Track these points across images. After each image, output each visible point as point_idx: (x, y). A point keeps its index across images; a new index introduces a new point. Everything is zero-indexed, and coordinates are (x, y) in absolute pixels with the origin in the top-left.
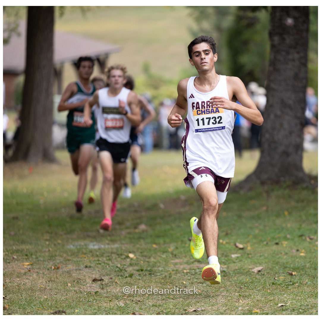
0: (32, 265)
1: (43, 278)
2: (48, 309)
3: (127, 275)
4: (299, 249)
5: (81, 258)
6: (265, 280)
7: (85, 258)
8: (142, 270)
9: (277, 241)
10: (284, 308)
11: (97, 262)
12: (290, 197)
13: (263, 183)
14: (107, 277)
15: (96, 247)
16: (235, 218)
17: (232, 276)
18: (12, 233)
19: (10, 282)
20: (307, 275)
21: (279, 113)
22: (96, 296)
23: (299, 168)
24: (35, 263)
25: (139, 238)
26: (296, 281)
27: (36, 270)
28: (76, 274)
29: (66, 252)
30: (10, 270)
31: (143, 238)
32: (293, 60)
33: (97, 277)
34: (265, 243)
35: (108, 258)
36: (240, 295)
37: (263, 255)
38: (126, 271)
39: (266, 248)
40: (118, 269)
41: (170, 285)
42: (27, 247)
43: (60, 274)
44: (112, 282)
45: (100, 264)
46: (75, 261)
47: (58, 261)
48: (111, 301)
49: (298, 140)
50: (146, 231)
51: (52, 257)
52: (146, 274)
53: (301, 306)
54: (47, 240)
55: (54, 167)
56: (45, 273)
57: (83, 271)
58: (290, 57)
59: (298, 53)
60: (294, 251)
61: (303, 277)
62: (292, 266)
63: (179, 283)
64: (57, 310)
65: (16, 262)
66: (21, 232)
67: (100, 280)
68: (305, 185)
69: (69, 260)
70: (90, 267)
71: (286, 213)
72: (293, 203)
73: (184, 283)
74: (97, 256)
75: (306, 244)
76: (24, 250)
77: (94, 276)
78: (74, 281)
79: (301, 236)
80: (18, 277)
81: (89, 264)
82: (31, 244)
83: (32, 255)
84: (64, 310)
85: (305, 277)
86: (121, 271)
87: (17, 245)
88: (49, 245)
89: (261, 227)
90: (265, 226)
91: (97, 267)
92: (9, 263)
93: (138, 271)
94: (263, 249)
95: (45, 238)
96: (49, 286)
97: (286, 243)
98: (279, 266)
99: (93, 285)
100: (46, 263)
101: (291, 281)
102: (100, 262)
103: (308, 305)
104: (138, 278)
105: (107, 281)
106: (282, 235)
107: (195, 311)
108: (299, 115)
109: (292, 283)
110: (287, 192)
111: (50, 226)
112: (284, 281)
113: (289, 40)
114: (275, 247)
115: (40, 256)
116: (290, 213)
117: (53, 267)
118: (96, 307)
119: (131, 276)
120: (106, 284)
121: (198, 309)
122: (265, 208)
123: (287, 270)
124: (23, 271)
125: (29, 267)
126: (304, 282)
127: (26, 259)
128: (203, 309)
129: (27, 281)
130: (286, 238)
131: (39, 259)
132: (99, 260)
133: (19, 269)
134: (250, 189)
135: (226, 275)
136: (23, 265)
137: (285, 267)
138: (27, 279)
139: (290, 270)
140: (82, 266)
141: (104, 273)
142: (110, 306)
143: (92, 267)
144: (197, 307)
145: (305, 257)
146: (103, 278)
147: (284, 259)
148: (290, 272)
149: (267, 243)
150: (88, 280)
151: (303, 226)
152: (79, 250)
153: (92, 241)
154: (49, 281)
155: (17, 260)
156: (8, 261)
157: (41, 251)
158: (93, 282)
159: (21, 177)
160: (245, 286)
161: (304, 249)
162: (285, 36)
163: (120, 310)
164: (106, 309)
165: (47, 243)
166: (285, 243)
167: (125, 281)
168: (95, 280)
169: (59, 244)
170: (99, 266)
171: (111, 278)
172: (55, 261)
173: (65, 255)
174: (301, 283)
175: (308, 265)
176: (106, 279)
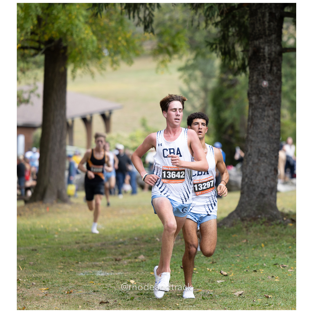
0: (48, 290)
1: (58, 301)
3: (129, 299)
4: (274, 276)
5: (90, 284)
6: (245, 302)
7: (94, 284)
8: (141, 294)
9: (255, 269)
11: (104, 287)
12: (266, 231)
13: (243, 220)
14: (112, 300)
15: (103, 275)
16: (220, 249)
17: (218, 298)
18: (32, 263)
19: (30, 305)
20: (281, 297)
21: (256, 161)
23: (275, 207)
24: (51, 288)
25: (139, 267)
26: (271, 303)
27: (52, 295)
28: (86, 298)
29: (77, 279)
30: (30, 294)
31: (142, 267)
32: (269, 116)
33: (104, 300)
34: (245, 270)
35: (112, 284)
37: (243, 281)
38: (128, 295)
39: (246, 275)
40: (121, 293)
41: (165, 306)
42: (44, 275)
43: (72, 297)
44: (116, 304)
45: (106, 289)
46: (85, 287)
47: (70, 287)
49: (273, 183)
50: (145, 261)
51: (65, 283)
52: (145, 297)
54: (61, 269)
55: (67, 206)
56: (60, 297)
57: (92, 295)
58: (266, 113)
59: (272, 110)
60: (270, 277)
61: (277, 299)
62: (268, 290)
63: (173, 305)
65: (35, 287)
66: (39, 261)
67: (106, 303)
68: (279, 221)
69: (80, 286)
70: (97, 291)
71: (263, 245)
72: (269, 237)
73: (177, 305)
74: (104, 282)
75: (280, 271)
76: (42, 277)
77: (101, 300)
78: (84, 304)
79: (276, 264)
80: (37, 300)
81: (96, 290)
82: (47, 272)
83: (48, 281)
85: (279, 300)
86: (124, 294)
87: (36, 273)
88: (62, 273)
89: (242, 257)
90: (245, 256)
91: (104, 291)
92: (29, 288)
93: (138, 294)
94: (244, 276)
95: (59, 267)
96: (63, 308)
97: (263, 270)
98: (257, 290)
99: (100, 307)
100: (61, 288)
101: (267, 303)
102: (106, 287)
104: (138, 300)
105: (112, 303)
106: (259, 263)
108: (273, 162)
109: (268, 305)
110: (263, 227)
111: (63, 256)
112: (261, 302)
113: (264, 99)
114: (253, 274)
115: (55, 283)
116: (265, 245)
117: (66, 292)
119: (132, 299)
120: (111, 306)
122: (245, 241)
123: (264, 293)
124: (41, 295)
125: (46, 292)
126: (278, 304)
127: (44, 285)
129: (44, 304)
130: (262, 267)
131: (55, 285)
132: (105, 286)
133: (37, 293)
134: (232, 225)
135: (212, 298)
136: (41, 290)
137: (263, 291)
138: (44, 302)
139: (267, 294)
140: (91, 291)
141: (110, 297)
143: (99, 292)
145: (279, 282)
146: (108, 301)
147: (261, 284)
148: (267, 295)
149: (247, 271)
150: (96, 303)
151: (277, 256)
152: (88, 277)
153: (98, 270)
154: (63, 304)
155: (36, 286)
156: (28, 287)
157: (56, 278)
158: (100, 305)
159: (39, 215)
160: (228, 307)
161: (278, 275)
162: (261, 96)
165: (61, 271)
167: (127, 303)
168: (101, 303)
169: (71, 272)
170: (105, 290)
171: (116, 301)
172: (68, 287)
173: (76, 281)
174: (276, 305)
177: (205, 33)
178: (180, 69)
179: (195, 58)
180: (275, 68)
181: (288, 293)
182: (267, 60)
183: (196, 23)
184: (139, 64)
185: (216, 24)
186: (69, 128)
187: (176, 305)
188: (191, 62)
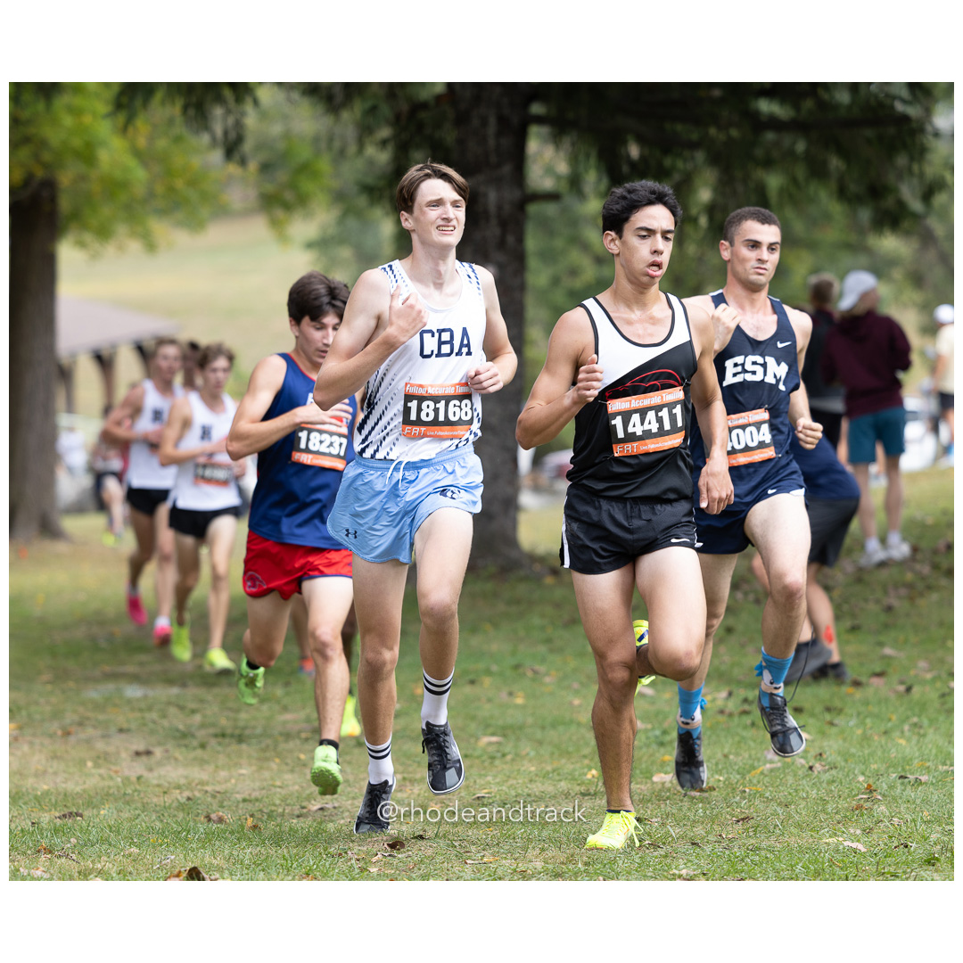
0: (20, 728)
1: (41, 752)
2: (50, 810)
3: (197, 745)
4: (514, 691)
5: (112, 714)
7: (119, 714)
8: (223, 735)
9: (471, 677)
10: (485, 801)
11: (141, 721)
12: (496, 595)
14: (160, 748)
15: (138, 694)
22: (139, 784)
23: (512, 541)
29: (83, 704)
33: (141, 748)
35: (160, 714)
36: (404, 779)
38: (194, 737)
43: (73, 745)
44: (168, 758)
46: (100, 721)
47: (69, 721)
48: (165, 793)
51: (57, 714)
53: (516, 796)
54: (47, 682)
55: (60, 547)
56: (45, 743)
57: (115, 739)
60: (504, 695)
62: (500, 722)
64: (66, 811)
67: (146, 755)
68: (522, 573)
70: (128, 730)
72: (501, 607)
73: (303, 756)
74: (141, 710)
75: (526, 682)
77: (135, 747)
78: (99, 757)
79: (517, 667)
81: (125, 726)
84: (80, 811)
85: (524, 743)
86: (185, 736)
88: (51, 691)
93: (216, 736)
95: (44, 678)
96: (51, 767)
97: (489, 680)
99: (134, 763)
100: (47, 724)
103: (529, 795)
104: (216, 749)
105: (159, 755)
106: (481, 666)
107: (321, 809)
110: (489, 586)
111: (54, 656)
114: (468, 689)
115: (35, 712)
117: (59, 732)
118: (139, 805)
119: (203, 746)
120: (157, 761)
121: (327, 806)
126: (523, 753)
128: (336, 805)
130: (488, 672)
131: (34, 717)
132: (143, 718)
137: (488, 726)
140: (113, 729)
141: (154, 741)
142: (165, 802)
143: (132, 730)
144: (325, 801)
145: (524, 707)
146: (152, 750)
147: (486, 710)
150: (123, 755)
151: (521, 647)
152: (107, 700)
153: (130, 684)
154: (52, 758)
157: (36, 703)
158: (134, 758)
161: (522, 690)
163: (183, 810)
164: (158, 809)
165: (49, 688)
166: (487, 681)
167: (192, 755)
168: (138, 754)
169: (70, 689)
171: (167, 751)
172: (62, 721)
173: (81, 709)
175: (530, 720)
176: (158, 752)
177: (359, 164)
178: (310, 245)
179: (341, 220)
180: (511, 239)
181: (543, 728)
182: (494, 222)
183: (337, 144)
184: (217, 233)
185: (384, 143)
186: (65, 374)
187: (299, 759)
188: (331, 231)
